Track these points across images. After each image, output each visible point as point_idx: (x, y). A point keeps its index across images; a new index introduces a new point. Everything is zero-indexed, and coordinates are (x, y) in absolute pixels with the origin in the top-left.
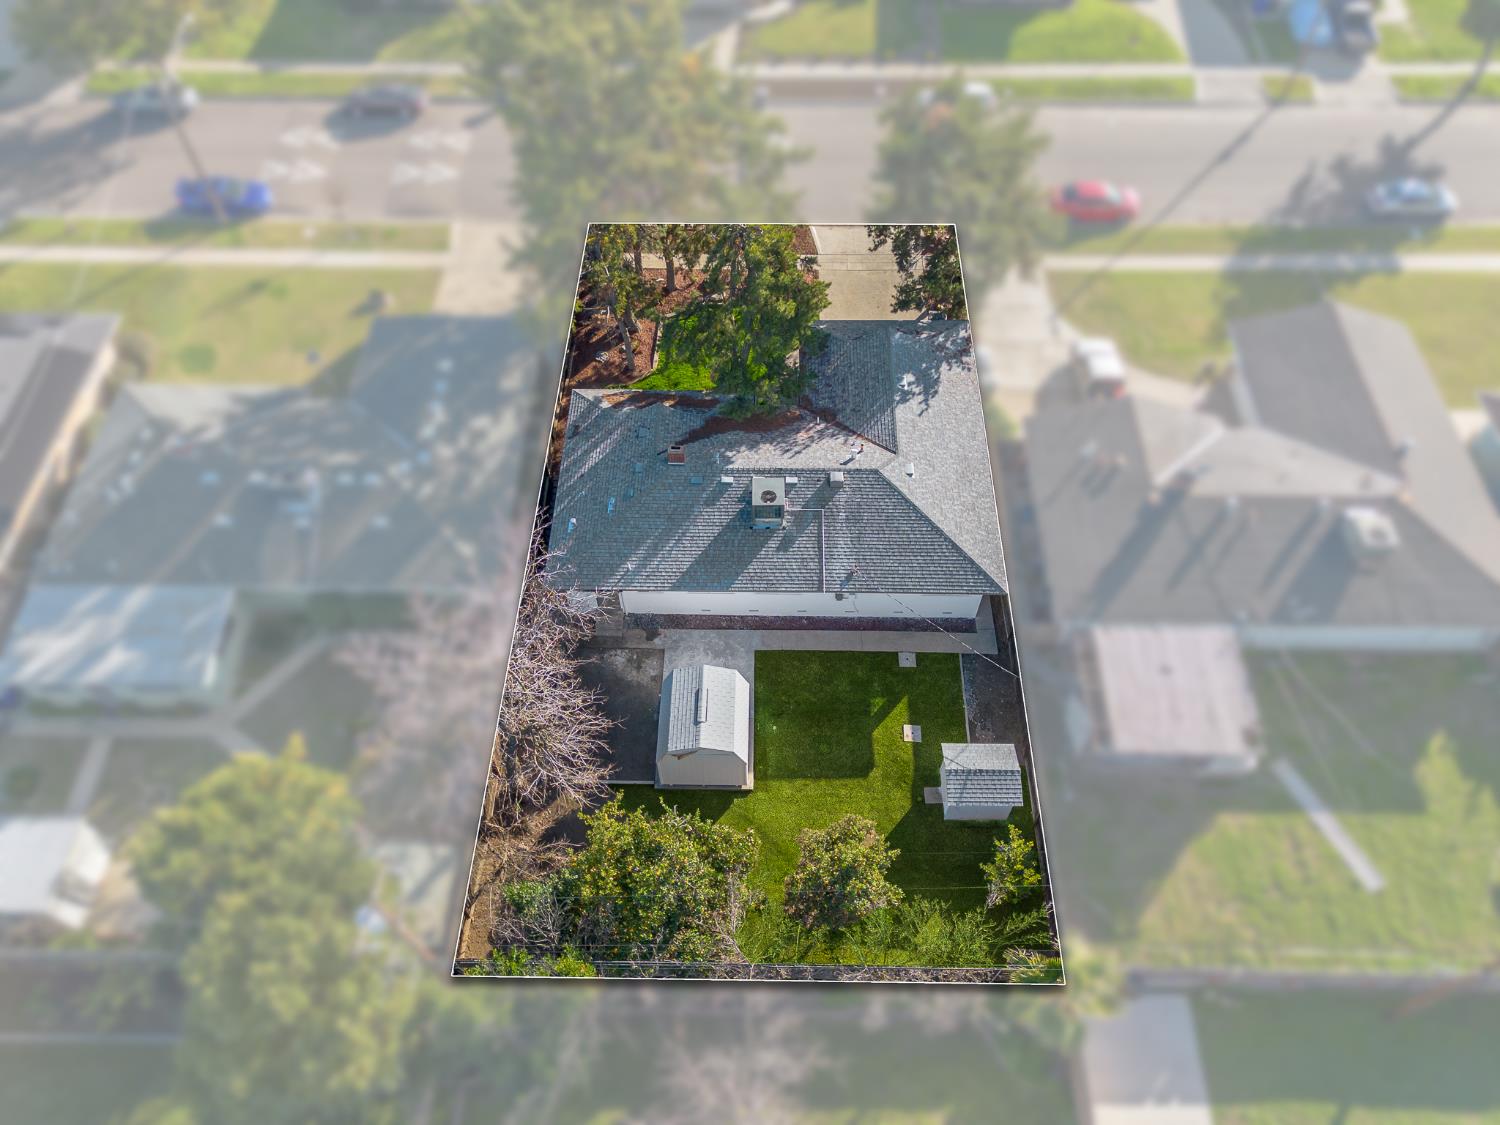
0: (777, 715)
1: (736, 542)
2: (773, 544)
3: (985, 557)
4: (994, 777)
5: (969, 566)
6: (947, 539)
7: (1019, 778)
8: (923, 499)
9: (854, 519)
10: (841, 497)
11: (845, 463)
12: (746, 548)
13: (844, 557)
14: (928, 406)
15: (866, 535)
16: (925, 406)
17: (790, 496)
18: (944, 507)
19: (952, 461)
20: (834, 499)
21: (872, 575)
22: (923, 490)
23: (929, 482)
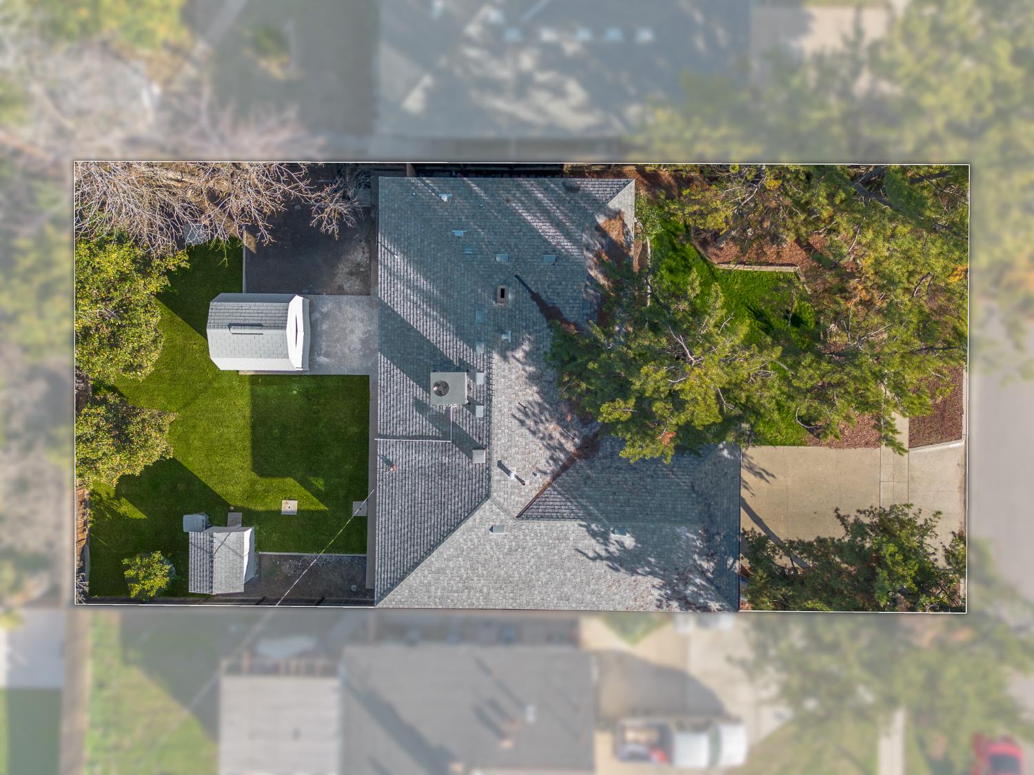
0: (306, 394)
1: (421, 357)
3: (410, 591)
4: (208, 572)
5: (399, 577)
6: (423, 558)
7: (207, 592)
8: (465, 540)
9: (443, 471)
10: (460, 459)
11: (500, 465)
12: (415, 366)
13: (407, 459)
14: (594, 559)
15: (427, 482)
16: (591, 554)
17: (465, 410)
18: (460, 559)
19: (523, 573)
20: (461, 452)
21: (391, 485)
22: (476, 541)
23: (488, 547)
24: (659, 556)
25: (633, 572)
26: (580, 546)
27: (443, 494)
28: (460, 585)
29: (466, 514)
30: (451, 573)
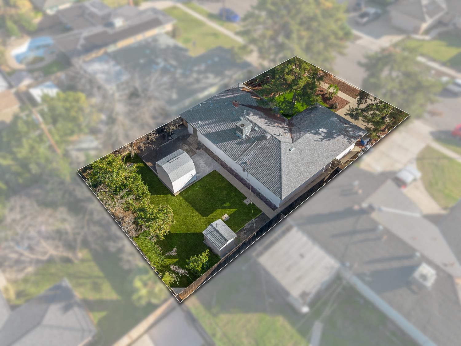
0: (201, 186)
1: (228, 134)
2: (236, 141)
3: (287, 186)
4: (220, 236)
5: (279, 184)
6: (281, 172)
8: (286, 158)
9: (262, 149)
10: (264, 142)
11: (275, 135)
12: (229, 137)
13: (249, 157)
14: (321, 141)
15: (261, 156)
16: (320, 140)
17: (252, 132)
18: (290, 165)
19: (310, 158)
20: (262, 141)
21: (251, 167)
22: (289, 156)
23: (294, 156)
24: (335, 129)
25: (334, 138)
26: (315, 140)
27: (268, 153)
28: (298, 173)
29: (279, 151)
30: (292, 171)
